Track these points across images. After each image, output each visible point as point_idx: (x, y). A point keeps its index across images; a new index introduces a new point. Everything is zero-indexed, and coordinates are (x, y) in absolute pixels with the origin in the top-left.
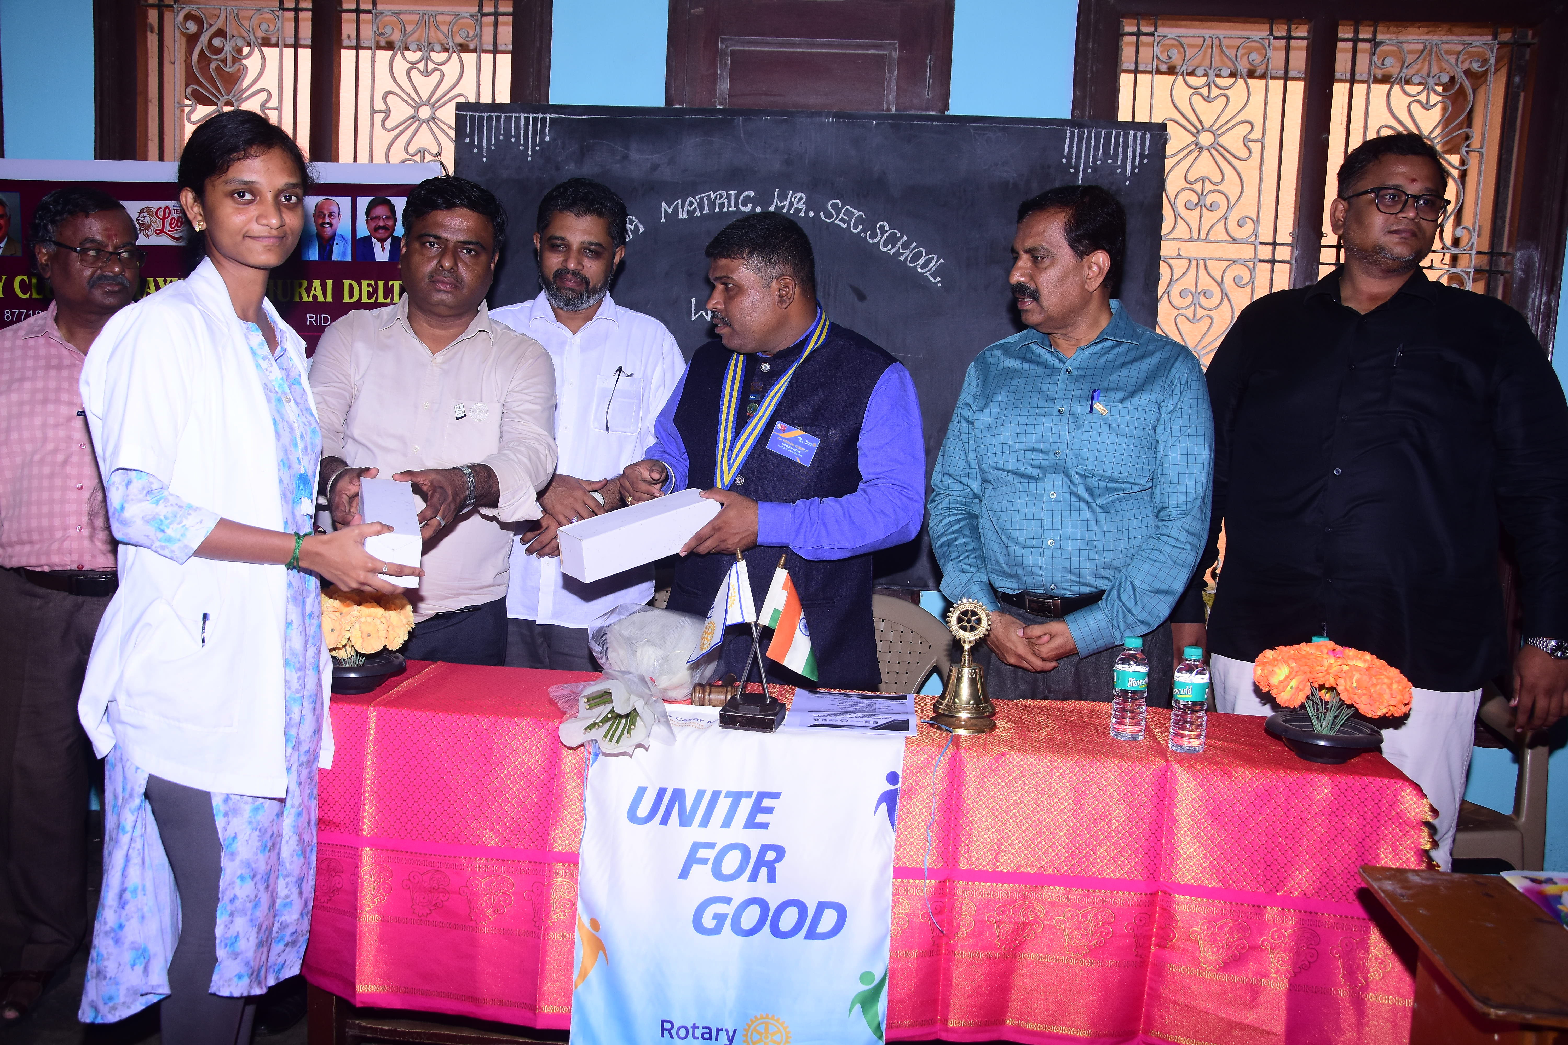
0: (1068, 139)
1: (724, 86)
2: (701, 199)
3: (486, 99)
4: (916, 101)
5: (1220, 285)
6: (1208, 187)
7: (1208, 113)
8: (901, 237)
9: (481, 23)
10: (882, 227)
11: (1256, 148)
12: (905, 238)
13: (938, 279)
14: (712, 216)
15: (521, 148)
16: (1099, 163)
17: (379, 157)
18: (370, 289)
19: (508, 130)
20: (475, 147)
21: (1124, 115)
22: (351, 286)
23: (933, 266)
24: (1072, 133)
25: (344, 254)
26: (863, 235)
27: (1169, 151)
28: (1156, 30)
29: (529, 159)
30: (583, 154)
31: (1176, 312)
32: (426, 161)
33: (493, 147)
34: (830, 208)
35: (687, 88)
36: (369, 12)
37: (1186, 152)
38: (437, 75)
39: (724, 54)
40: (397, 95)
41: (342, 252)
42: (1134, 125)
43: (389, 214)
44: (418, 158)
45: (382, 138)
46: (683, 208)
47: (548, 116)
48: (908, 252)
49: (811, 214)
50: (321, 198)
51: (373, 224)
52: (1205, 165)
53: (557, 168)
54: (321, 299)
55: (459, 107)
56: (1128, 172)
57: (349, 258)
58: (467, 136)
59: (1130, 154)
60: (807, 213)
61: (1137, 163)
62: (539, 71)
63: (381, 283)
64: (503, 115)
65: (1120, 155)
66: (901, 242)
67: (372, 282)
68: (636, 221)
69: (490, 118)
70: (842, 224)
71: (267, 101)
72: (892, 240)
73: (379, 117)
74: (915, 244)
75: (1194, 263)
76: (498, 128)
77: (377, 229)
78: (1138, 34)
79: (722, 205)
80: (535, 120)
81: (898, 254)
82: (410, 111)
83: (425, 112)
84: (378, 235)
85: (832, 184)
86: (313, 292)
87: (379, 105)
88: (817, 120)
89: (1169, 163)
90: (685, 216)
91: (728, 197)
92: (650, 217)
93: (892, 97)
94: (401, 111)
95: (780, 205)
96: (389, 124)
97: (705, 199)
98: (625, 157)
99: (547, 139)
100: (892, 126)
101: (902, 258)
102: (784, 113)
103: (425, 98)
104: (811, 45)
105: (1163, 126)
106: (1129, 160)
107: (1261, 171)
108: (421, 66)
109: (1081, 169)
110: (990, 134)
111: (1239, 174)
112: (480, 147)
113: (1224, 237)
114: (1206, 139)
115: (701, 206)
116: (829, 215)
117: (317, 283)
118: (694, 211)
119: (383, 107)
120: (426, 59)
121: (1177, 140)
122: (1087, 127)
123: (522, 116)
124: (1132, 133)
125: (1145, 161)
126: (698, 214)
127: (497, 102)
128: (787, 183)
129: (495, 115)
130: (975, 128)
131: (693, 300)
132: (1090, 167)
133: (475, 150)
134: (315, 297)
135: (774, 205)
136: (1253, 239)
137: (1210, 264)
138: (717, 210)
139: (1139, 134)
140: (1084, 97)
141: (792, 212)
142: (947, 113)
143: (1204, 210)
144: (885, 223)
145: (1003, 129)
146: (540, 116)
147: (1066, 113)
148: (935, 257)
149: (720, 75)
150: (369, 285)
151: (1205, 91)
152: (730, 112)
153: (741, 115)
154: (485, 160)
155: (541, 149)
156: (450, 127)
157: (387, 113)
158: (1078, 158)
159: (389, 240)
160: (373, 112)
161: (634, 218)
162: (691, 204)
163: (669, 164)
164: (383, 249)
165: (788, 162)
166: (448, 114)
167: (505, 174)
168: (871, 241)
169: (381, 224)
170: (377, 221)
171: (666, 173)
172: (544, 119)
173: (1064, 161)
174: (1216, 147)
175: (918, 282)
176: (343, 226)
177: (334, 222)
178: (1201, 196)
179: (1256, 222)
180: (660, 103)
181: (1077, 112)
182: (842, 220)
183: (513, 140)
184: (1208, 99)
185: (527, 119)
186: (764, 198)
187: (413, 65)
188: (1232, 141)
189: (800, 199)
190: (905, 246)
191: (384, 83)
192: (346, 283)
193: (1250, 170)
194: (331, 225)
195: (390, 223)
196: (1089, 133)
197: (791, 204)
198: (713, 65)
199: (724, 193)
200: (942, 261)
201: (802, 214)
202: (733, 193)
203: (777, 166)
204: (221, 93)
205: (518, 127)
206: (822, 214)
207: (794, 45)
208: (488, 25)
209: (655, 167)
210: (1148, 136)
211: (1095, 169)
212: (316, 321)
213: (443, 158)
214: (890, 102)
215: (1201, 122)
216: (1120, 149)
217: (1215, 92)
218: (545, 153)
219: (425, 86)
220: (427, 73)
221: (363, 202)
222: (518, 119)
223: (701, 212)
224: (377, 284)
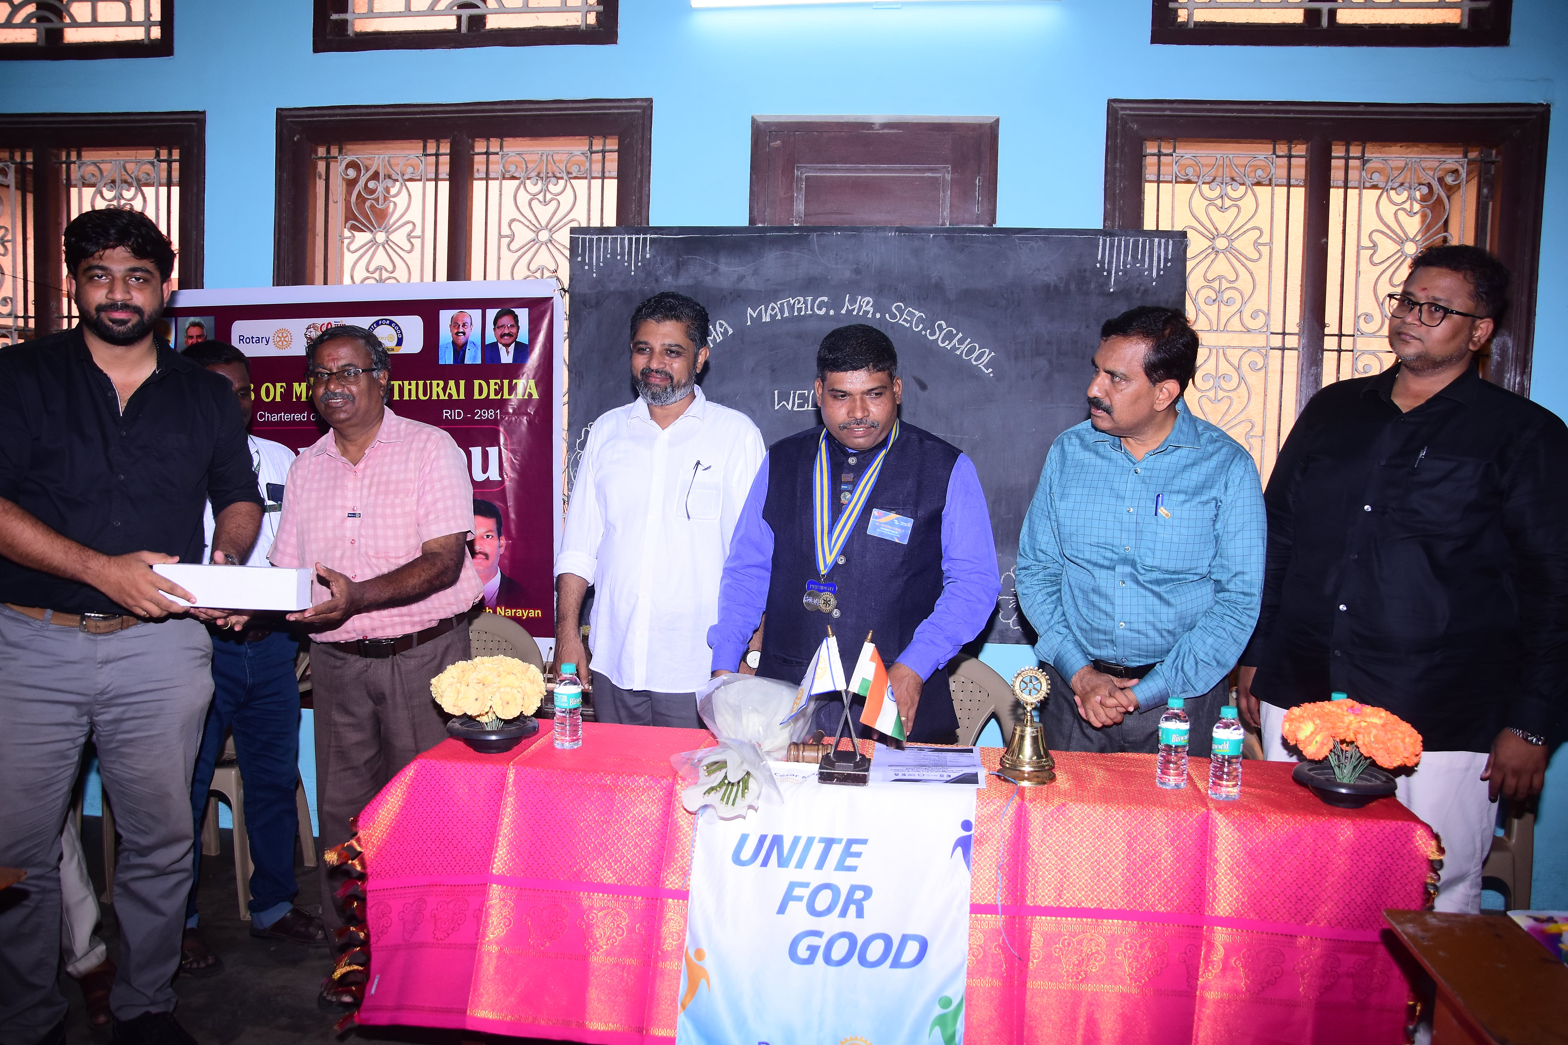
0: (1101, 247)
1: (800, 207)
2: (782, 304)
3: (595, 223)
4: (967, 216)
5: (1238, 369)
6: (1225, 285)
7: (1223, 221)
8: (957, 334)
9: (591, 159)
10: (940, 326)
11: (1265, 250)
12: (960, 335)
13: (990, 370)
14: (792, 319)
15: (626, 264)
16: (1128, 266)
17: (505, 275)
18: (497, 387)
19: (614, 250)
20: (586, 264)
21: (1149, 224)
22: (480, 385)
23: (985, 359)
24: (1105, 242)
25: (475, 358)
26: (923, 333)
27: (1189, 255)
28: (1174, 151)
29: (633, 273)
30: (679, 266)
31: (1200, 394)
32: (545, 277)
33: (601, 264)
34: (894, 310)
35: (768, 210)
36: (497, 154)
37: (1204, 255)
38: (554, 204)
39: (799, 179)
40: (520, 221)
41: (473, 357)
42: (1158, 233)
43: (513, 323)
44: (538, 275)
45: (508, 259)
46: (766, 313)
47: (648, 236)
48: (963, 347)
49: (878, 316)
50: (456, 311)
51: (499, 332)
52: (1221, 266)
53: (657, 281)
54: (455, 397)
55: (573, 231)
56: (1154, 274)
57: (479, 362)
58: (579, 255)
59: (1155, 258)
60: (874, 315)
61: (1162, 266)
62: (641, 198)
63: (506, 382)
64: (610, 237)
65: (1147, 260)
66: (957, 338)
67: (498, 381)
68: (726, 325)
69: (599, 240)
70: (905, 324)
71: (412, 231)
72: (949, 337)
73: (505, 241)
74: (969, 340)
75: (1214, 351)
76: (605, 248)
77: (502, 336)
78: (1159, 155)
79: (800, 309)
80: (637, 240)
81: (954, 348)
82: (532, 235)
83: (544, 236)
84: (503, 341)
85: (896, 289)
86: (448, 391)
87: (505, 231)
88: (881, 234)
89: (1190, 265)
90: (768, 320)
91: (805, 302)
92: (737, 320)
93: (946, 213)
94: (523, 235)
95: (850, 308)
96: (514, 247)
97: (785, 304)
98: (715, 270)
99: (648, 256)
100: (947, 238)
101: (958, 352)
102: (853, 229)
103: (544, 224)
104: (875, 170)
105: (1184, 234)
106: (1155, 263)
107: (1270, 271)
108: (541, 197)
109: (1113, 272)
110: (1032, 243)
111: (1251, 274)
112: (590, 264)
113: (1239, 327)
114: (1221, 243)
115: (782, 311)
116: (893, 316)
117: (452, 383)
118: (776, 314)
119: (508, 232)
120: (545, 190)
121: (1196, 245)
122: (1117, 236)
123: (627, 237)
124: (1156, 240)
125: (1169, 264)
126: (779, 317)
127: (605, 225)
128: (855, 288)
129: (603, 237)
130: (1020, 239)
131: (776, 392)
132: (1121, 271)
133: (586, 267)
134: (450, 395)
135: (845, 308)
136: (1265, 330)
137: (1229, 352)
138: (796, 314)
139: (1163, 241)
140: (1114, 210)
141: (861, 314)
142: (994, 226)
143: (1222, 306)
144: (943, 322)
145: (1045, 239)
146: (642, 236)
147: (1097, 223)
148: (987, 351)
149: (797, 197)
150: (496, 384)
151: (1219, 202)
152: (806, 230)
153: (815, 231)
154: (594, 275)
155: (644, 265)
156: (565, 247)
157: (512, 237)
158: (1110, 262)
159: (513, 345)
160: (500, 236)
161: (723, 322)
162: (773, 309)
163: (753, 275)
164: (508, 352)
165: (857, 271)
166: (564, 237)
167: (612, 287)
168: (931, 338)
169: (507, 331)
170: (502, 329)
171: (751, 283)
172: (645, 239)
173: (1098, 265)
174: (1230, 249)
175: (973, 373)
176: (474, 334)
177: (467, 331)
178: (1219, 292)
179: (1268, 315)
180: (746, 223)
181: (1109, 223)
182: (905, 320)
183: (619, 258)
184: (1222, 209)
185: (630, 240)
186: (836, 303)
187: (534, 196)
188: (1244, 244)
189: (868, 303)
190: (961, 342)
191: (509, 212)
192: (476, 383)
193: (1260, 269)
194: (464, 333)
195: (514, 330)
196: (1120, 241)
197: (861, 307)
198: (790, 188)
199: (802, 299)
200: (993, 354)
201: (870, 316)
202: (810, 299)
203: (847, 274)
204: (373, 225)
205: (622, 247)
206: (887, 316)
207: (860, 170)
208: (597, 161)
209: (741, 278)
210: (1171, 242)
211: (1125, 272)
212: (451, 415)
213: (559, 274)
214: (945, 217)
215: (1216, 229)
216: (1147, 254)
217: (1228, 202)
218: (647, 268)
219: (544, 213)
220: (545, 203)
221: (492, 313)
222: (623, 239)
223: (782, 316)
224: (502, 383)
